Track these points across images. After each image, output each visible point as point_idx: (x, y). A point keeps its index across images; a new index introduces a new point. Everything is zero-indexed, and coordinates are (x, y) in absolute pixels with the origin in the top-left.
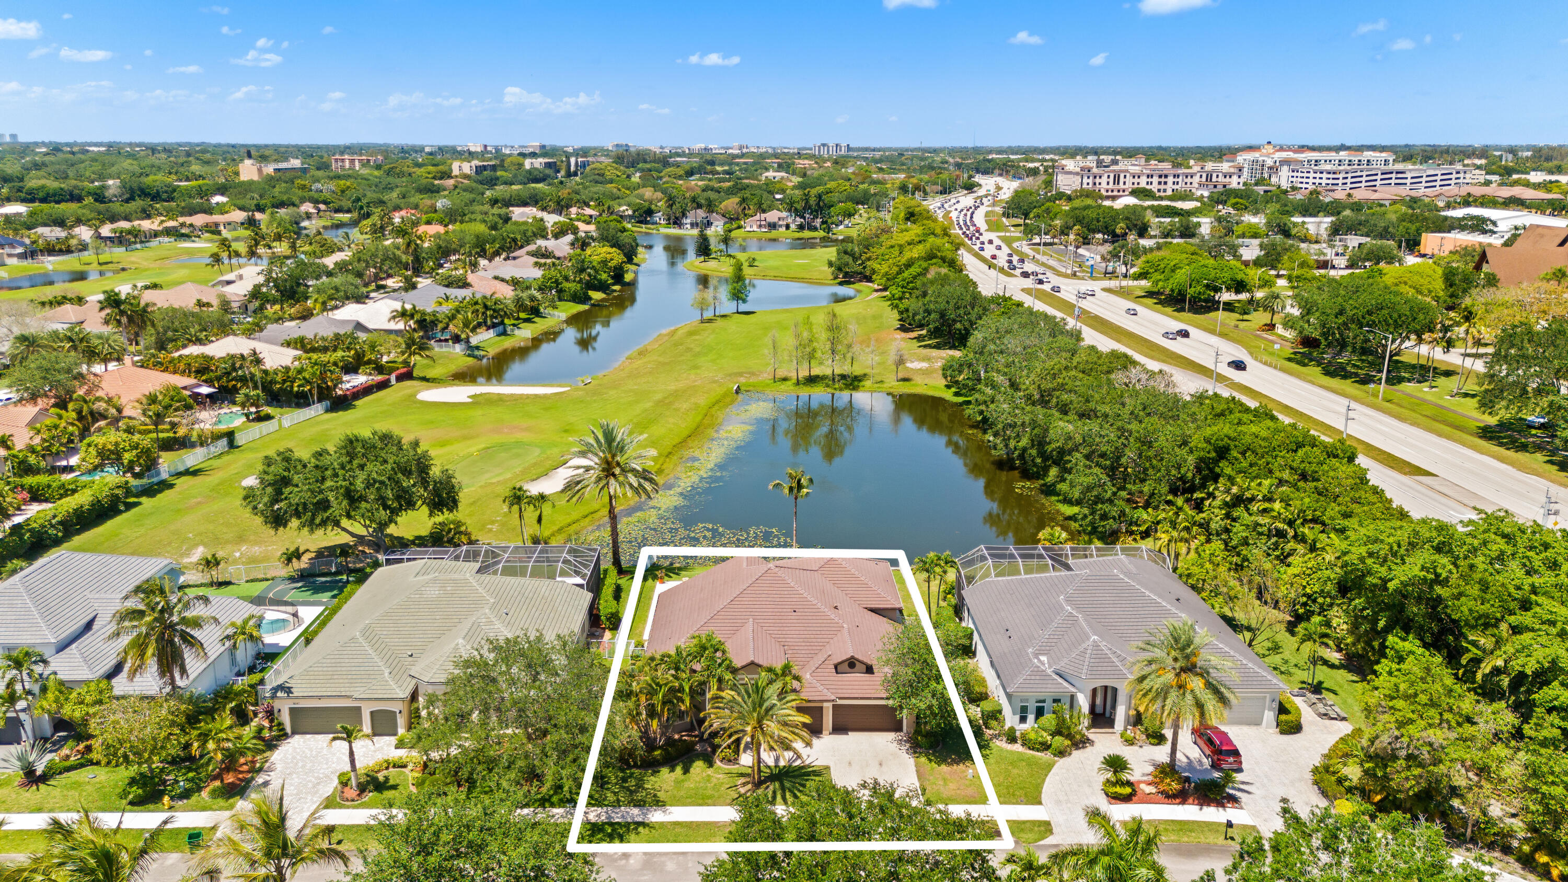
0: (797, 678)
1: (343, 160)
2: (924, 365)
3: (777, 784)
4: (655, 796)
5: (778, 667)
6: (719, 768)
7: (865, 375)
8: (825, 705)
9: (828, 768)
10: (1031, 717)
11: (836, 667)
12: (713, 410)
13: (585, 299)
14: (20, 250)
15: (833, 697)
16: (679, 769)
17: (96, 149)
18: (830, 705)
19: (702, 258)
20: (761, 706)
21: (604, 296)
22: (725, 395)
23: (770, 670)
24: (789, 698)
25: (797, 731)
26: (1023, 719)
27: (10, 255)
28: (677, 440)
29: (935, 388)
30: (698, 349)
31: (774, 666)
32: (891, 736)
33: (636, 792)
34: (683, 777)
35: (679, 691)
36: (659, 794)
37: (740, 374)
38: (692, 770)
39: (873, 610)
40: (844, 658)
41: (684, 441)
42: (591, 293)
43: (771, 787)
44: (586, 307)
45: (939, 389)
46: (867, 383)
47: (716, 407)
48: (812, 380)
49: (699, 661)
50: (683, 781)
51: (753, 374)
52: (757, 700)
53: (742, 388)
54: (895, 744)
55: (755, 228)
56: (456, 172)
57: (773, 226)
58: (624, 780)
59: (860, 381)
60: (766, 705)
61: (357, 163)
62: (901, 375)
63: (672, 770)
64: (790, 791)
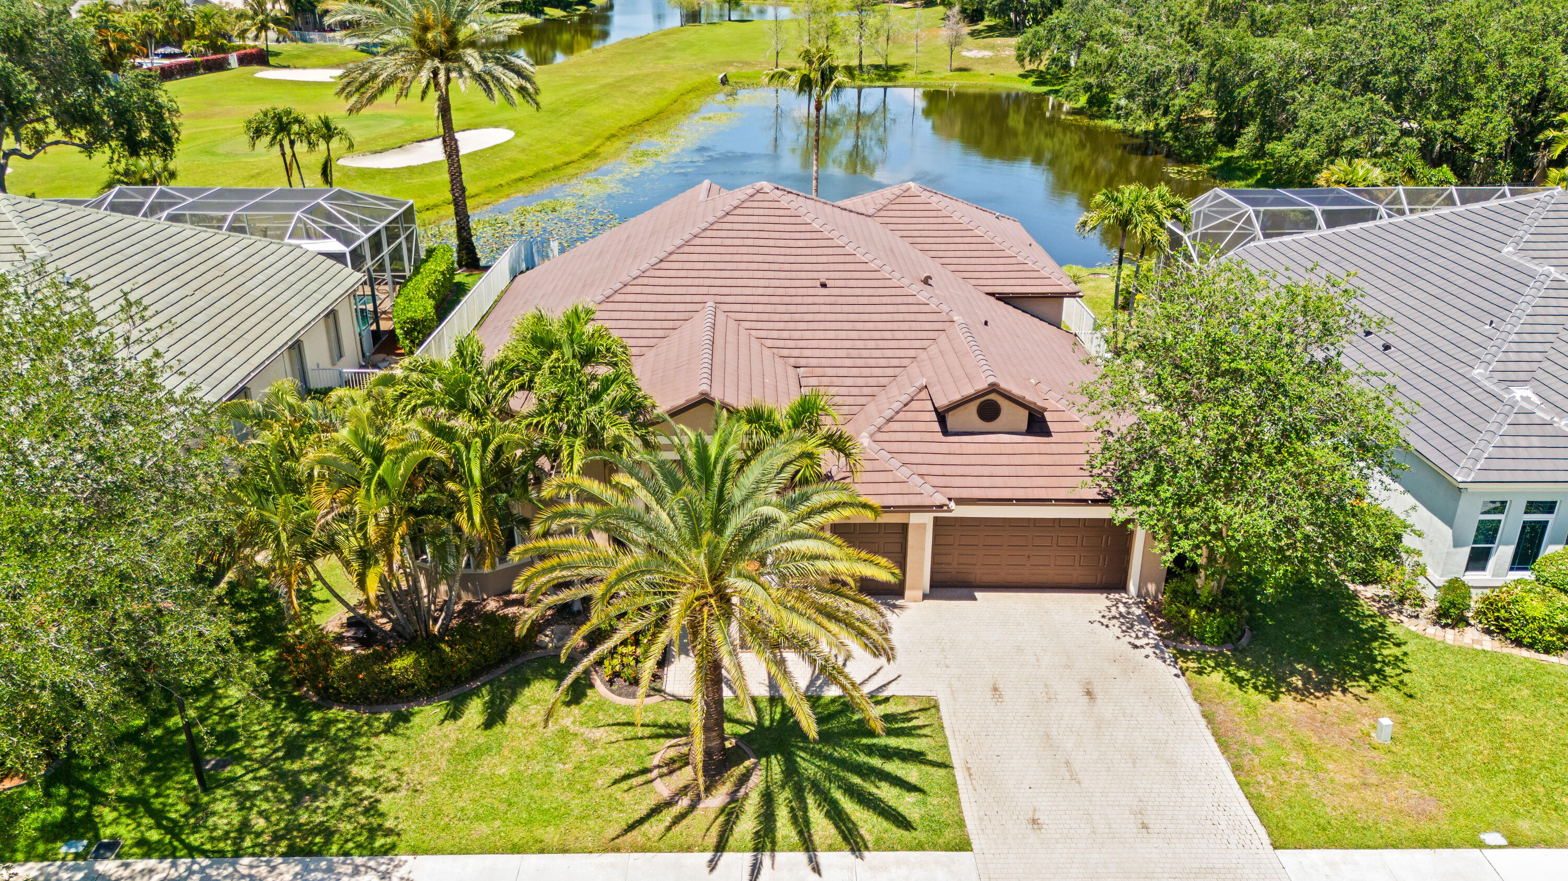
0: (837, 443)
2: (987, 54)
3: (776, 765)
4: (372, 809)
5: (781, 408)
6: (601, 705)
7: (905, 65)
8: (915, 519)
9: (931, 706)
10: (1503, 553)
11: (942, 417)
12: (687, 99)
13: (536, 13)
15: (939, 499)
16: (475, 710)
18: (927, 519)
20: (719, 525)
21: (564, 14)
22: (707, 84)
23: (756, 417)
24: (818, 500)
25: (842, 604)
26: (1478, 559)
28: (626, 122)
29: (1006, 78)
30: (672, 45)
31: (768, 405)
32: (1097, 602)
33: (315, 792)
34: (482, 738)
35: (454, 475)
36: (387, 802)
37: (730, 64)
38: (514, 711)
39: (1005, 298)
40: (969, 391)
41: (639, 125)
42: (546, 9)
43: (757, 781)
44: (538, 21)
45: (1012, 79)
46: (909, 74)
47: (691, 95)
49: (528, 387)
50: (479, 752)
51: (747, 63)
52: (705, 507)
53: (731, 81)
54: (1115, 629)
58: (294, 749)
60: (737, 521)
62: (955, 65)
63: (454, 715)
64: (817, 788)
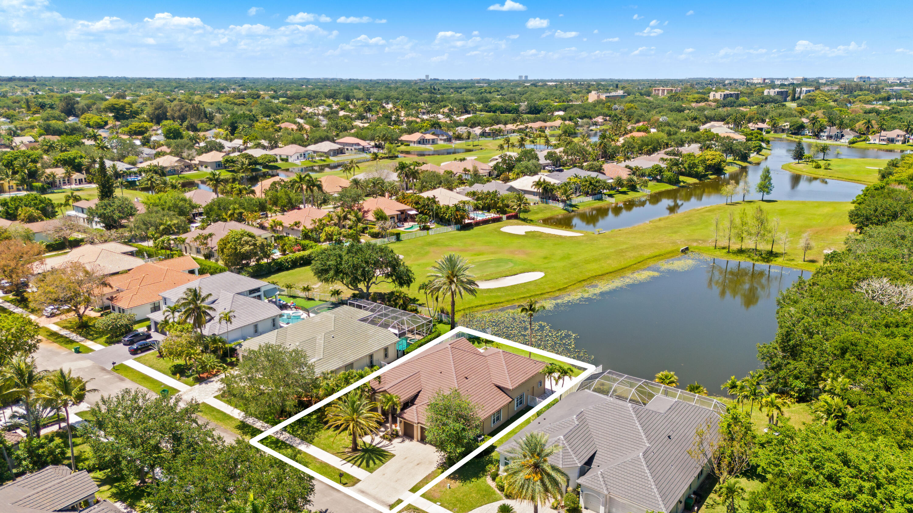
1: (659, 90)
3: (363, 454)
7: (781, 253)
9: (393, 456)
12: (649, 260)
13: (677, 182)
14: (445, 137)
17: (551, 84)
19: (797, 161)
21: (696, 181)
22: (671, 252)
27: (441, 140)
33: (310, 434)
36: (316, 438)
37: (698, 240)
41: (602, 275)
42: (681, 178)
43: (359, 454)
44: (675, 187)
46: (780, 259)
47: (655, 259)
48: (741, 251)
50: (332, 436)
51: (706, 241)
54: (439, 458)
55: (877, 142)
56: (711, 98)
57: (891, 141)
58: (313, 427)
59: (777, 257)
61: (666, 91)
62: (809, 257)
